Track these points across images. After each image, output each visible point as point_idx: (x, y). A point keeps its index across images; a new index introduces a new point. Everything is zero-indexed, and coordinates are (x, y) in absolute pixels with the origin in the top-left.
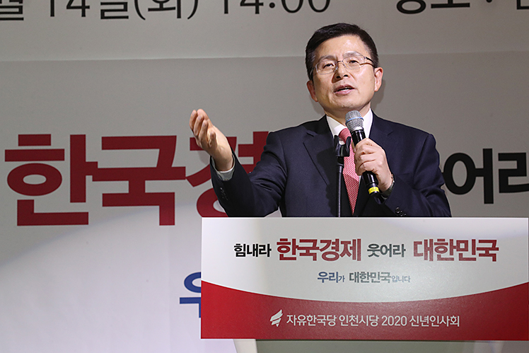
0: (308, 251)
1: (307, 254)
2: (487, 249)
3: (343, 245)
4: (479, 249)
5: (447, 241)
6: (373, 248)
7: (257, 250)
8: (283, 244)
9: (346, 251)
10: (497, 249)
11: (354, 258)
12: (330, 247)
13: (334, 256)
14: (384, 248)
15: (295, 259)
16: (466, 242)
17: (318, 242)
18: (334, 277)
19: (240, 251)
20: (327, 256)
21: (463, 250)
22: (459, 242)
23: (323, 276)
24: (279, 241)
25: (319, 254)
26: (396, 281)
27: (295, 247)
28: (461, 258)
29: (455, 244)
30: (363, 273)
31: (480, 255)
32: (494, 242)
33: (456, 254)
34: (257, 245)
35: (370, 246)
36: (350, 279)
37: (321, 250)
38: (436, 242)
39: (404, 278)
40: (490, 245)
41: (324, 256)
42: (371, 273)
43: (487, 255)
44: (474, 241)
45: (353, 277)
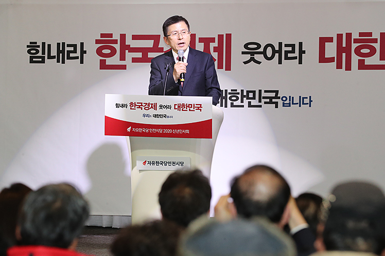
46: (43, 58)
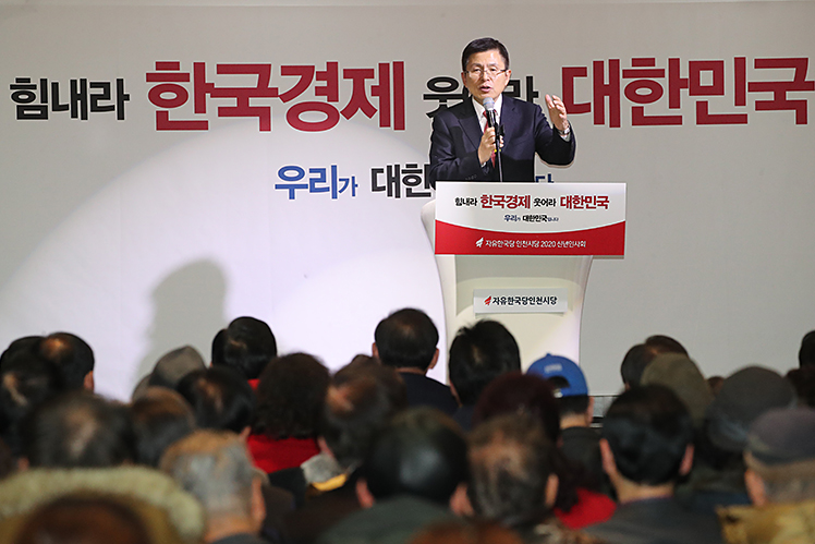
46: (44, 110)
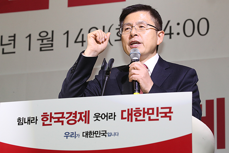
0: (59, 120)
1: (59, 121)
2: (166, 113)
3: (79, 115)
4: (161, 113)
5: (141, 109)
6: (97, 116)
7: (30, 120)
8: (45, 116)
9: (81, 119)
10: (172, 113)
11: (85, 123)
12: (72, 116)
13: (73, 122)
14: (103, 115)
15: (51, 125)
16: (153, 109)
17: (65, 113)
18: (74, 135)
19: (20, 122)
20: (70, 122)
21: (151, 114)
22: (148, 109)
23: (67, 135)
24: (43, 114)
25: (65, 121)
26: (110, 136)
27: (51, 117)
28: (150, 119)
29: (146, 111)
30: (90, 132)
31: (162, 117)
32: (170, 108)
33: (147, 116)
34: (30, 117)
35: (95, 115)
36: (83, 136)
37: (67, 118)
38: (135, 110)
39: (115, 133)
40: (168, 110)
41: (68, 123)
42: (96, 132)
43: (166, 116)
44: (158, 108)
45: (85, 134)
